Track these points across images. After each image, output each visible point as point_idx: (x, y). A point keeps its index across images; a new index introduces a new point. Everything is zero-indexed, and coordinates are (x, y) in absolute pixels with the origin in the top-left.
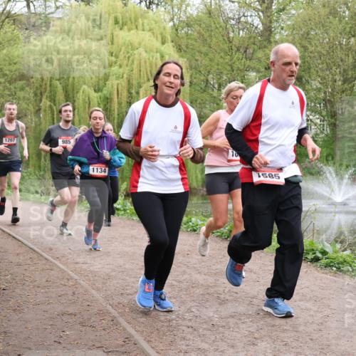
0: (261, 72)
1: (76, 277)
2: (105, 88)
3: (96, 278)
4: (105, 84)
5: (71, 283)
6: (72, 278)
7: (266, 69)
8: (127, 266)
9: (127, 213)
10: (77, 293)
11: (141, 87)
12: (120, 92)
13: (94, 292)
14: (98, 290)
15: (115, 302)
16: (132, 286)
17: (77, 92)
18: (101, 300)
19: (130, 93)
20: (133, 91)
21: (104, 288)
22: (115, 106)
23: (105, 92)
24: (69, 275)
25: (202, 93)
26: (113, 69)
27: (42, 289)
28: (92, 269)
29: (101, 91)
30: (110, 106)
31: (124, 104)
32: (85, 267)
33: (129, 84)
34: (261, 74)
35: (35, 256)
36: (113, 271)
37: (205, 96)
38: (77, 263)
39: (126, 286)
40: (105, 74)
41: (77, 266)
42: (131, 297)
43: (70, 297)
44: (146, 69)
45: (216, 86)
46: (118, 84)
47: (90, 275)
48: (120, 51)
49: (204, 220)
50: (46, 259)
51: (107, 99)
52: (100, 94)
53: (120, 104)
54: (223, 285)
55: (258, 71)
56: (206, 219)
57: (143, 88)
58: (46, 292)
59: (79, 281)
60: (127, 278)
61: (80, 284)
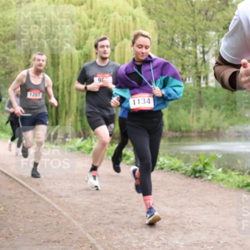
0: (220, 32)
1: (60, 209)
2: (85, 46)
3: (77, 210)
4: (85, 43)
5: (56, 215)
6: (56, 210)
7: (224, 28)
8: (104, 199)
10: (60, 222)
11: (115, 45)
13: (75, 222)
14: (78, 220)
15: (94, 231)
16: (108, 217)
18: (82, 229)
21: (84, 219)
23: (85, 49)
24: (53, 207)
25: (168, 50)
26: (92, 29)
27: (31, 219)
28: (73, 202)
29: (82, 49)
32: (67, 200)
35: (25, 190)
36: (92, 203)
37: (171, 53)
38: (60, 197)
39: (103, 217)
40: (85, 34)
41: (60, 199)
42: (107, 226)
43: (55, 227)
45: (181, 44)
47: (72, 207)
48: (98, 14)
49: (170, 160)
50: (34, 193)
51: (87, 55)
52: (80, 51)
55: (217, 31)
56: (172, 159)
57: (118, 46)
58: (33, 222)
59: (62, 212)
60: (104, 210)
61: (63, 215)
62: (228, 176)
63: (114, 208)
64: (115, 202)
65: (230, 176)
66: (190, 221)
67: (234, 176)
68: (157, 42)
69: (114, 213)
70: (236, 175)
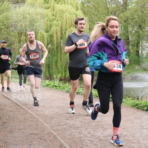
0: (122, 23)
1: (37, 117)
2: (50, 31)
3: (47, 118)
4: (50, 29)
5: (35, 120)
7: (124, 22)
8: (61, 112)
9: (61, 88)
10: (38, 124)
11: (67, 30)
12: (57, 32)
14: (47, 123)
15: (55, 129)
16: (63, 122)
17: (38, 33)
18: (49, 128)
19: (62, 33)
20: (63, 32)
21: (50, 123)
22: (55, 39)
23: (50, 33)
24: (34, 116)
26: (54, 22)
27: (22, 122)
28: (45, 113)
29: (49, 32)
30: (53, 39)
31: (59, 38)
32: (41, 112)
33: (61, 29)
34: (122, 24)
35: (19, 107)
36: (54, 114)
38: (38, 111)
39: (60, 121)
40: (50, 24)
41: (38, 112)
42: (62, 126)
43: (35, 126)
44: (69, 22)
46: (56, 29)
47: (44, 116)
48: (57, 14)
50: (24, 109)
51: (51, 36)
52: (48, 33)
53: (57, 38)
54: (105, 121)
57: (68, 31)
58: (24, 124)
59: (39, 119)
60: (61, 118)
61: (39, 120)
62: (126, 100)
63: (66, 117)
64: (66, 114)
65: (127, 100)
66: (106, 124)
67: (130, 100)
68: (89, 29)
69: (66, 119)
70: (130, 99)
